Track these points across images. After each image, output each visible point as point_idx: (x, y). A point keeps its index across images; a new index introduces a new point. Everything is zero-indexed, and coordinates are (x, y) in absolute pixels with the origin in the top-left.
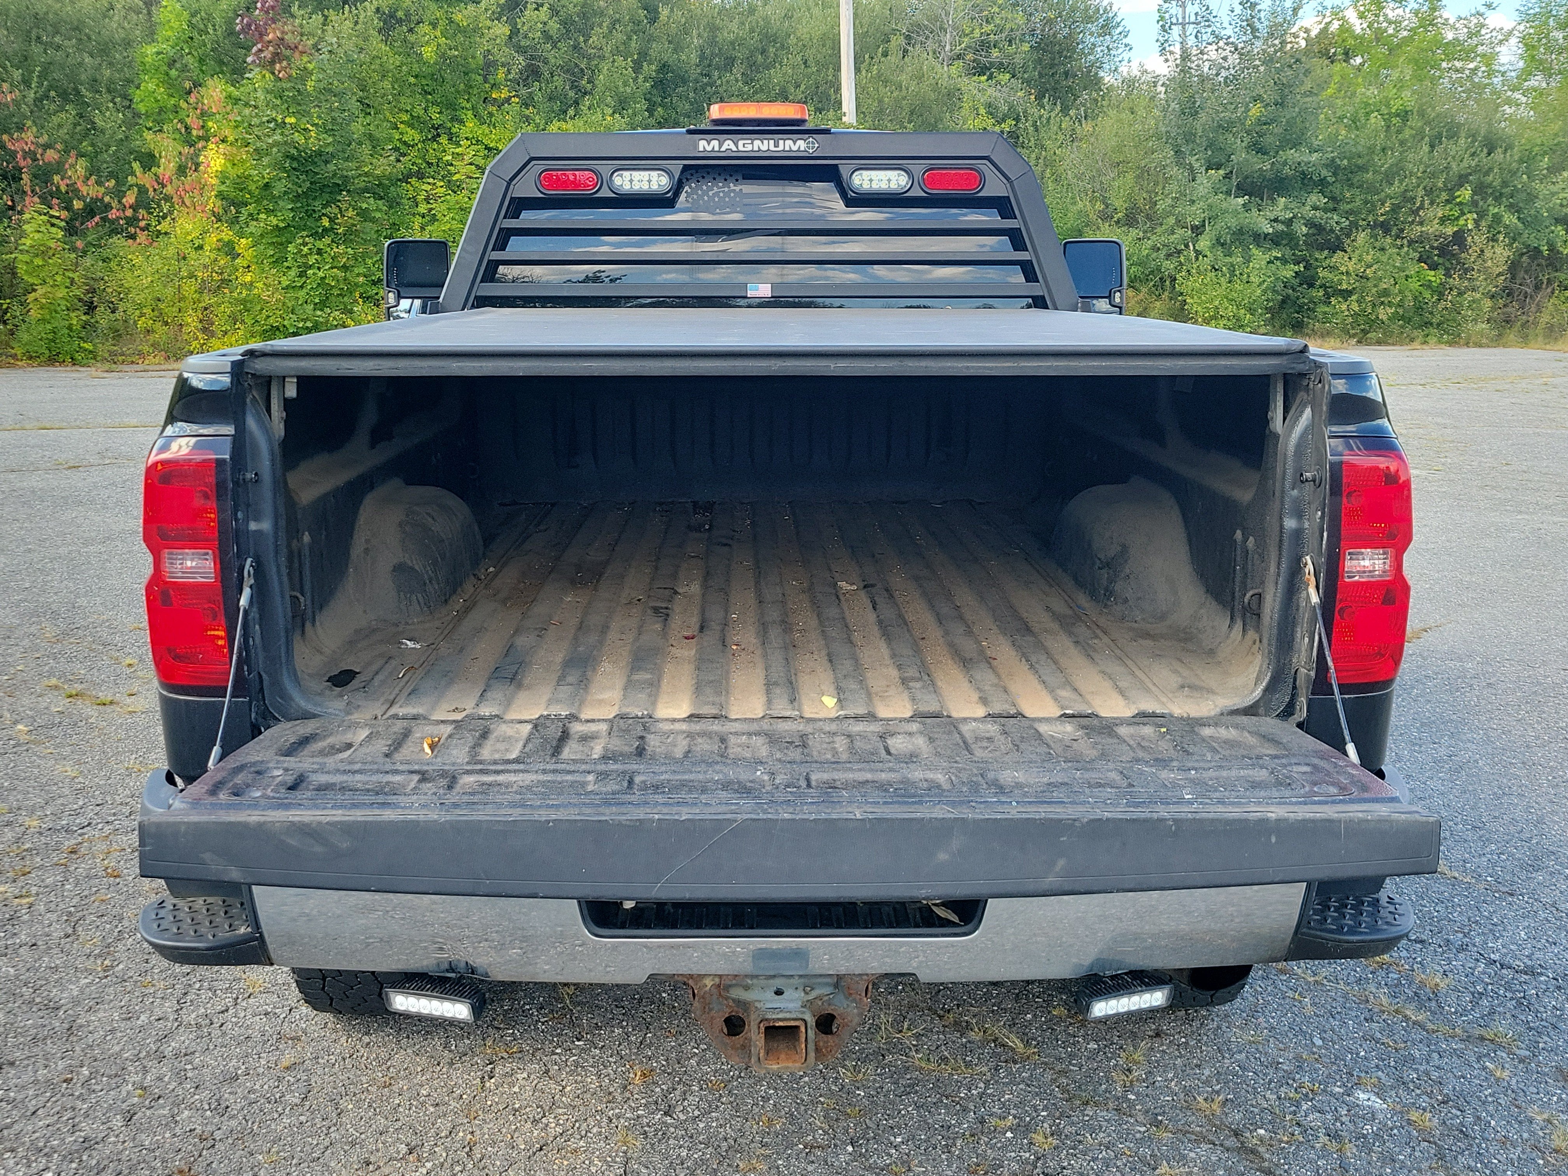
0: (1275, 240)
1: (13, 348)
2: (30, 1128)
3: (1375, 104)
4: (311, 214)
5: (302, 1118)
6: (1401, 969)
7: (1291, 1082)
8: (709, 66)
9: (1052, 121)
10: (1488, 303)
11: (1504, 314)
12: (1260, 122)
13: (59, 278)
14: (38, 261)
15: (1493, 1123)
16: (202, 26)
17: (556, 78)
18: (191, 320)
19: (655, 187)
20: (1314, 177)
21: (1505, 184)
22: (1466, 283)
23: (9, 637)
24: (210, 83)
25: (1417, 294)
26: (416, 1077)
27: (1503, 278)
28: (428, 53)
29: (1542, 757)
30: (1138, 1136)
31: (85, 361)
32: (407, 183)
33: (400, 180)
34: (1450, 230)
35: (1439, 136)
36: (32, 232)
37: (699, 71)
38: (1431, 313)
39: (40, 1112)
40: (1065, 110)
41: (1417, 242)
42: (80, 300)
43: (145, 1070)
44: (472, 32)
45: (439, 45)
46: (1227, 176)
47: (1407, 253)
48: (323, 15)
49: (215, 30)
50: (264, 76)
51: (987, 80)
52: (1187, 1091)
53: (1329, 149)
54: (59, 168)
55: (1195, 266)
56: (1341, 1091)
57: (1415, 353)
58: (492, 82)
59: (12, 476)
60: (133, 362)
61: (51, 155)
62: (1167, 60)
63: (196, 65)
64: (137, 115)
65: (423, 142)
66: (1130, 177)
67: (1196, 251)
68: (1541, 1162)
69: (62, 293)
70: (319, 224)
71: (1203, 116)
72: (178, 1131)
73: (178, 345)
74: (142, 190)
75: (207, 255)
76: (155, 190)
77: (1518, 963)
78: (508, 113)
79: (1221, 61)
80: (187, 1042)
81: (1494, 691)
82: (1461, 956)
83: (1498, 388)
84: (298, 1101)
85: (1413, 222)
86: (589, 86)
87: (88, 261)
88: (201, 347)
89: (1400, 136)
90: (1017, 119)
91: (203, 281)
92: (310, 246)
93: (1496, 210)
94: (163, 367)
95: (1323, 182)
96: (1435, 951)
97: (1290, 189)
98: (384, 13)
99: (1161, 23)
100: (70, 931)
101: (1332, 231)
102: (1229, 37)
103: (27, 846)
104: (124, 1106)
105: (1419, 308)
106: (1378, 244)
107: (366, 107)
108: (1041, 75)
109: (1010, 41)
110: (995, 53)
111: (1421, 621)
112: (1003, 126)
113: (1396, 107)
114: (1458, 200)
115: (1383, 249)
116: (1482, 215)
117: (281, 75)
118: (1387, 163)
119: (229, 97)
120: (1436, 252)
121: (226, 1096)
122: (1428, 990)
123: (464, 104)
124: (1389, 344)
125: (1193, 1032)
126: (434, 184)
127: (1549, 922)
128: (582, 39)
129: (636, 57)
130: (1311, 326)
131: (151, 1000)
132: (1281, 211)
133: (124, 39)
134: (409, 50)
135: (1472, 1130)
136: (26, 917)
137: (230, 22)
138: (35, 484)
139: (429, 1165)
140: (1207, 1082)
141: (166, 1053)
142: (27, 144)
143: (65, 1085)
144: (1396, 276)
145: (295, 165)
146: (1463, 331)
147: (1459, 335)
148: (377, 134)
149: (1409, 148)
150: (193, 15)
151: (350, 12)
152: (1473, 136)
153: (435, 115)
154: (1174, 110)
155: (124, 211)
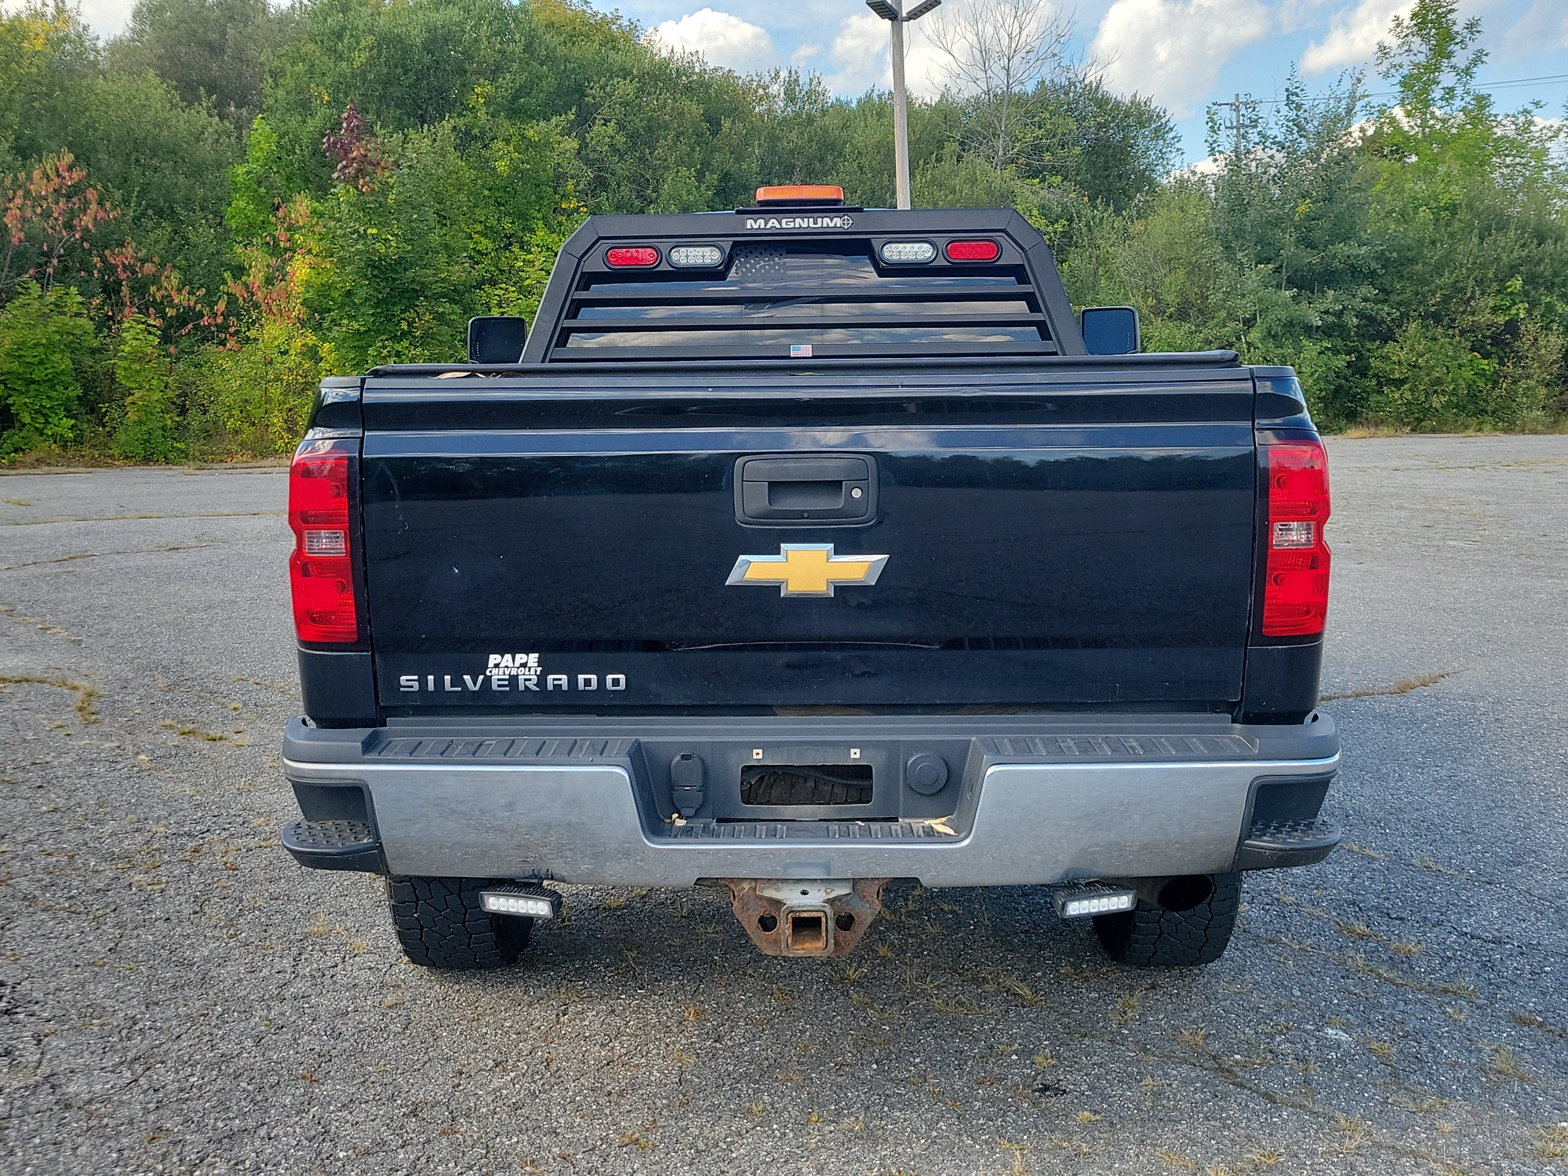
0: (1326, 331)
1: (111, 449)
2: (176, 1047)
3: (1423, 198)
4: (391, 319)
5: (403, 1042)
6: (1379, 939)
7: (1268, 1021)
8: (769, 174)
9: (1105, 221)
10: (1542, 391)
11: (1560, 401)
12: (1309, 218)
13: (154, 382)
14: (137, 366)
15: (1445, 1052)
16: (289, 147)
17: (622, 188)
18: (277, 420)
19: (708, 261)
20: (1363, 270)
21: (1556, 274)
22: (1520, 371)
23: (125, 687)
24: (298, 198)
25: (1471, 382)
26: (500, 1014)
27: (1558, 366)
28: (502, 166)
29: (1537, 777)
30: (1128, 1059)
31: (178, 460)
32: (481, 289)
33: (474, 287)
34: (1501, 319)
35: (1488, 229)
36: (130, 340)
37: (759, 179)
38: (1485, 401)
39: (183, 1037)
40: (1118, 211)
41: (1469, 331)
42: (173, 403)
43: (269, 1008)
44: (543, 146)
45: (512, 159)
46: (1277, 270)
47: (1459, 343)
48: (403, 134)
49: (302, 150)
50: (348, 191)
51: (1040, 183)
52: (1175, 1028)
53: (1377, 242)
54: (155, 279)
55: (1247, 357)
56: (1313, 1028)
57: (1470, 439)
58: (562, 193)
59: (118, 557)
60: (221, 461)
61: (149, 268)
62: (1216, 160)
63: (283, 183)
64: (228, 231)
65: (496, 250)
66: (1181, 273)
67: (1248, 343)
68: (1484, 1079)
69: (157, 396)
70: (398, 328)
71: (1252, 213)
72: (300, 1049)
73: (265, 444)
74: (232, 299)
75: (292, 359)
76: (244, 299)
77: (1487, 934)
78: (576, 222)
79: (1268, 160)
80: (304, 989)
81: (1501, 725)
82: (1436, 929)
83: (1548, 469)
84: (400, 1030)
85: (1464, 312)
86: (655, 195)
87: (181, 366)
88: (286, 445)
89: (1449, 229)
90: (1070, 220)
91: (288, 384)
92: (388, 349)
93: (1548, 299)
94: (250, 465)
95: (1373, 273)
96: (1413, 926)
97: (1340, 281)
98: (461, 131)
99: (1210, 124)
100: (198, 909)
101: (1383, 322)
102: (1276, 137)
103: (155, 847)
104: (253, 1032)
105: (1473, 396)
106: (1429, 334)
107: (442, 219)
108: (1094, 177)
109: (1063, 146)
110: (1047, 156)
111: (1439, 669)
112: (1056, 226)
113: (1444, 201)
114: (1509, 290)
115: (1434, 339)
116: (1534, 304)
117: (364, 190)
118: (1435, 255)
119: (314, 212)
120: (1489, 341)
121: (339, 1026)
122: (1402, 955)
123: (535, 214)
124: (1444, 432)
125: (1184, 986)
126: (506, 290)
127: (1522, 904)
128: (647, 151)
129: (699, 167)
130: (1364, 415)
131: (271, 958)
132: (1331, 303)
133: (217, 160)
134: (485, 165)
135: (1426, 1056)
136: (159, 899)
137: (316, 142)
138: (140, 563)
139: (512, 1075)
140: (1194, 1022)
141: (286, 996)
142: (127, 259)
143: (202, 1018)
144: (1449, 364)
145: (376, 272)
146: (1518, 419)
147: (1515, 423)
148: (452, 244)
149: (1460, 240)
150: (281, 137)
151: (429, 130)
152: (1523, 228)
153: (507, 225)
154: (1222, 208)
155: (215, 318)
